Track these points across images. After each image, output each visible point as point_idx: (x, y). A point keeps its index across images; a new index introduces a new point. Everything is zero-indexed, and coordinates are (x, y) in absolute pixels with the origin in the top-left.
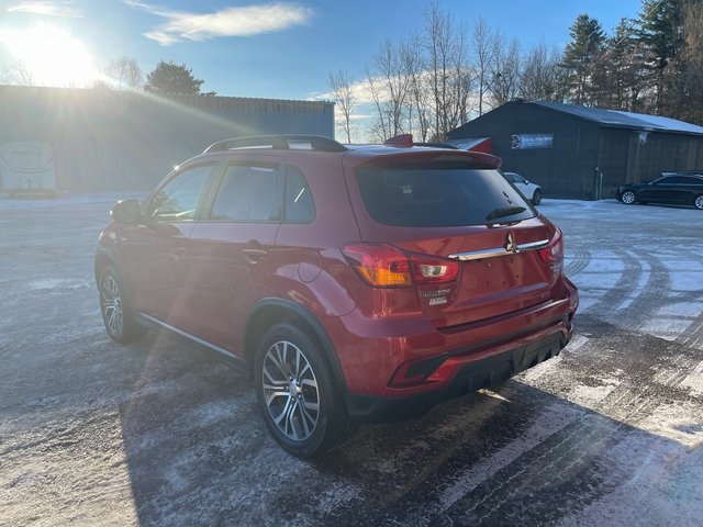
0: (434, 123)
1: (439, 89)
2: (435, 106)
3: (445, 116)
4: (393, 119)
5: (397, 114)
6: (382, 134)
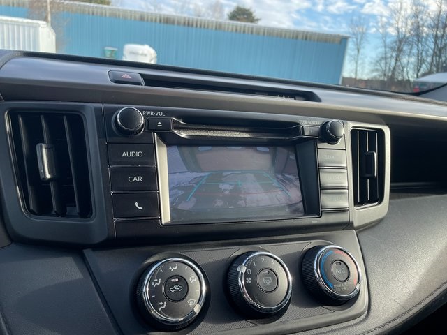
0: (429, 60)
1: (439, 33)
2: (433, 46)
3: (440, 57)
4: (394, 55)
5: (400, 51)
6: (383, 65)
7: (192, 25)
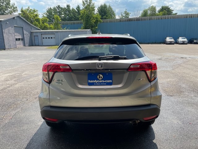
7: (140, 20)
